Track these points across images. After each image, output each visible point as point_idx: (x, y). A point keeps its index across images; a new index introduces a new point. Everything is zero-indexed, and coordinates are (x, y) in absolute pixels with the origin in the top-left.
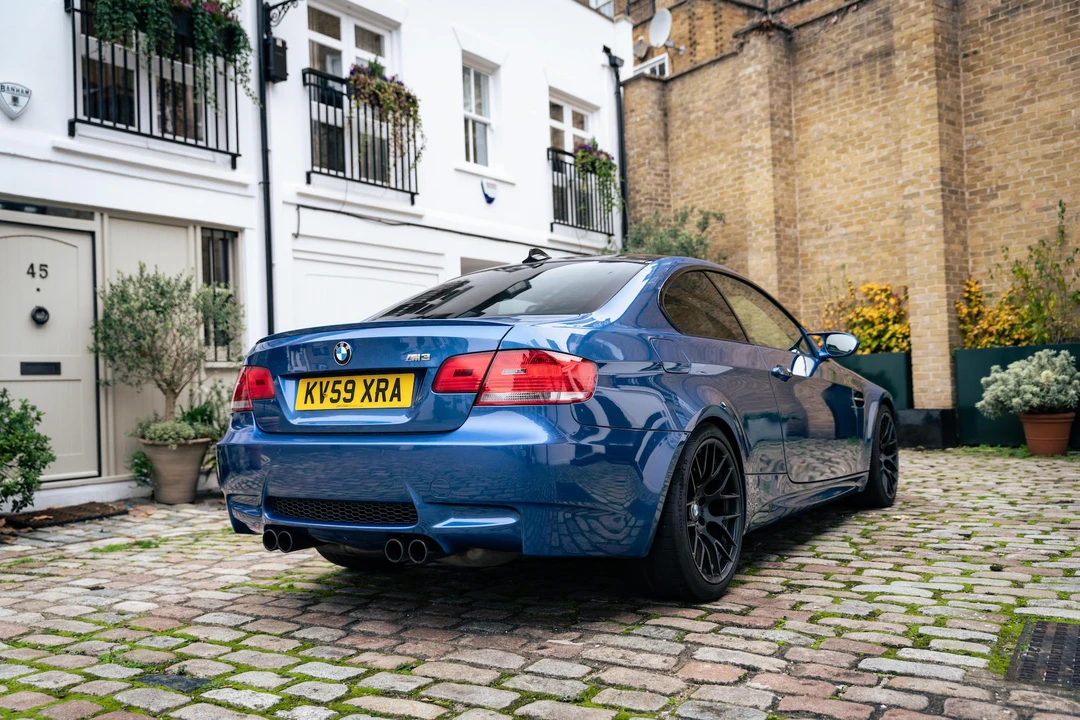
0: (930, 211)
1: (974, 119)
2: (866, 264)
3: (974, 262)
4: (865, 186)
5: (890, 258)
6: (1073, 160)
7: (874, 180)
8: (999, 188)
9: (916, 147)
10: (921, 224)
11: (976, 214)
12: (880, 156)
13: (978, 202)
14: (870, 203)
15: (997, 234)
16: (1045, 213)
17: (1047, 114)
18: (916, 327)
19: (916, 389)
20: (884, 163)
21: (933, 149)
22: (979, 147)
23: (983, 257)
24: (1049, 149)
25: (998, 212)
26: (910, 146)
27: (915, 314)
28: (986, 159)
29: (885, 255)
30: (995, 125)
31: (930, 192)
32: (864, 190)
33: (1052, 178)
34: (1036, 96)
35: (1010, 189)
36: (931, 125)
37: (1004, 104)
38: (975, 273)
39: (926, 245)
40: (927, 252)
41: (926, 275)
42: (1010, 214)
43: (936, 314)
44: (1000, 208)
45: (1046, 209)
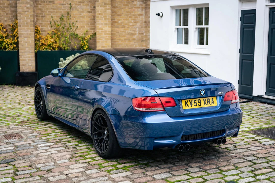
3: (37, 19)
10: (24, 3)
11: (38, 2)
15: (46, 10)
16: (62, 6)
18: (21, 42)
19: (20, 64)
23: (40, 18)
25: (46, 2)
27: (21, 37)
38: (37, 23)
39: (26, 12)
40: (26, 14)
41: (26, 23)
42: (50, 4)
43: (29, 37)
44: (47, 1)
45: (63, 5)
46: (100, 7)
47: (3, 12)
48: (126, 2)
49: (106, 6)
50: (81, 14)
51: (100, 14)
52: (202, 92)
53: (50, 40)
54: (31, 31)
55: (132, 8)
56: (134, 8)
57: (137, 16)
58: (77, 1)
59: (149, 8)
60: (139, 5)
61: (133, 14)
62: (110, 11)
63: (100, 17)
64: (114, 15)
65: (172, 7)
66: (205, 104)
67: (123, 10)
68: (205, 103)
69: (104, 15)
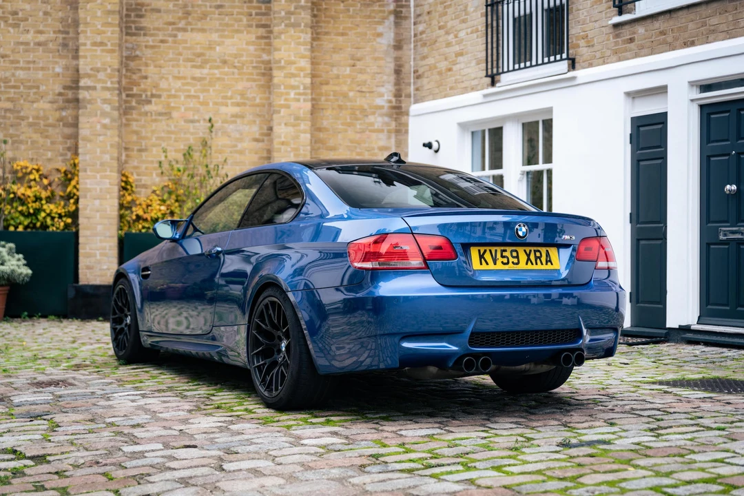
0: (105, 106)
1: (134, 31)
2: (14, 143)
3: (127, 156)
4: (17, 65)
5: (41, 141)
6: (215, 86)
7: (29, 62)
8: (153, 96)
9: (95, 44)
10: (96, 115)
11: (132, 115)
12: (37, 40)
13: (134, 104)
14: (22, 83)
15: (149, 135)
16: (191, 125)
17: (197, 44)
18: (86, 209)
19: (81, 265)
20: (41, 48)
21: (112, 51)
22: (137, 56)
23: (135, 152)
24: (197, 73)
25: (152, 116)
26: (89, 43)
27: (85, 197)
28: (143, 68)
29: (36, 137)
30: (153, 41)
31: (107, 89)
32: (16, 68)
33: (198, 97)
34: (189, 28)
35: (163, 99)
36: (111, 29)
37: (161, 26)
38: (127, 165)
39: (100, 135)
40: (100, 141)
41: (98, 163)
42: (162, 120)
43: (106, 199)
44: (153, 113)
45: (192, 121)
46: (283, 125)
47: (42, 137)
48: (348, 117)
49: (298, 125)
50: (236, 146)
51: (283, 143)
52: (521, 230)
53: (158, 207)
54: (110, 184)
55: (362, 132)
56: (367, 132)
57: (376, 151)
58: (226, 114)
59: (407, 132)
60: (380, 124)
61: (367, 145)
62: (308, 136)
63: (282, 151)
64: (319, 148)
65: (463, 126)
66: (529, 262)
67: (340, 136)
68: (529, 259)
69: (292, 146)
